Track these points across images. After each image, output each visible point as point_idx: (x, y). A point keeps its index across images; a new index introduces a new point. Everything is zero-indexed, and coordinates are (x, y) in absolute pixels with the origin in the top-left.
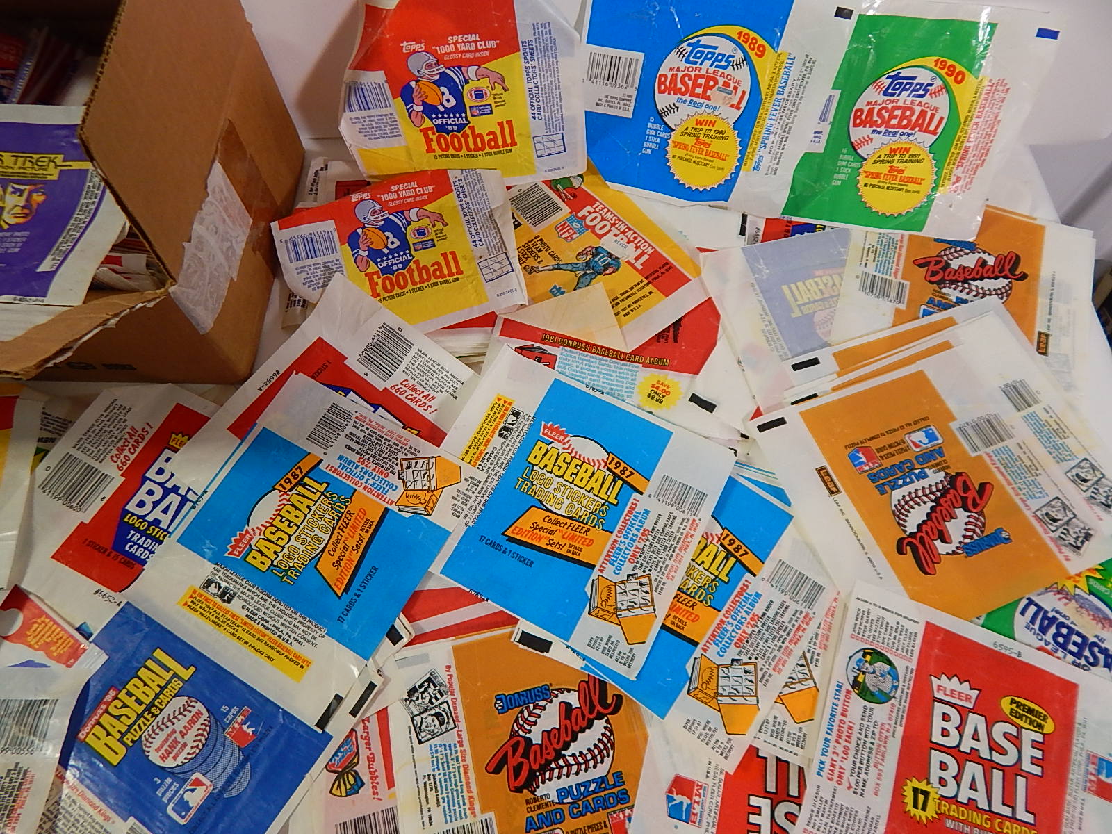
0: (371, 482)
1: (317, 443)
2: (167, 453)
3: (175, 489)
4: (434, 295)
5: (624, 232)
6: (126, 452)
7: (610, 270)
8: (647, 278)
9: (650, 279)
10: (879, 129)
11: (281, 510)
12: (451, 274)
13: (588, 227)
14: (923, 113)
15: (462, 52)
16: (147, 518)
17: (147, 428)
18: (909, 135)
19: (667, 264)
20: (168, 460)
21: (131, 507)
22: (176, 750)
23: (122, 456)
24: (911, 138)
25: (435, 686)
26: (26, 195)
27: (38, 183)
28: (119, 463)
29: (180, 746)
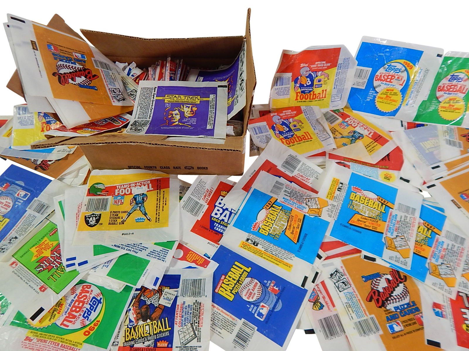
0: (297, 206)
1: (274, 193)
2: (221, 198)
3: (227, 209)
4: (304, 145)
5: (362, 126)
6: (207, 197)
7: (361, 138)
8: (374, 140)
9: (375, 141)
10: (446, 92)
11: (267, 215)
12: (309, 139)
13: (349, 125)
14: (461, 87)
15: (318, 67)
16: (219, 219)
17: (212, 189)
18: (456, 94)
19: (380, 136)
20: (222, 200)
21: (213, 215)
23: (206, 198)
24: (457, 95)
25: (339, 273)
26: (190, 108)
27: (194, 105)
28: (205, 200)
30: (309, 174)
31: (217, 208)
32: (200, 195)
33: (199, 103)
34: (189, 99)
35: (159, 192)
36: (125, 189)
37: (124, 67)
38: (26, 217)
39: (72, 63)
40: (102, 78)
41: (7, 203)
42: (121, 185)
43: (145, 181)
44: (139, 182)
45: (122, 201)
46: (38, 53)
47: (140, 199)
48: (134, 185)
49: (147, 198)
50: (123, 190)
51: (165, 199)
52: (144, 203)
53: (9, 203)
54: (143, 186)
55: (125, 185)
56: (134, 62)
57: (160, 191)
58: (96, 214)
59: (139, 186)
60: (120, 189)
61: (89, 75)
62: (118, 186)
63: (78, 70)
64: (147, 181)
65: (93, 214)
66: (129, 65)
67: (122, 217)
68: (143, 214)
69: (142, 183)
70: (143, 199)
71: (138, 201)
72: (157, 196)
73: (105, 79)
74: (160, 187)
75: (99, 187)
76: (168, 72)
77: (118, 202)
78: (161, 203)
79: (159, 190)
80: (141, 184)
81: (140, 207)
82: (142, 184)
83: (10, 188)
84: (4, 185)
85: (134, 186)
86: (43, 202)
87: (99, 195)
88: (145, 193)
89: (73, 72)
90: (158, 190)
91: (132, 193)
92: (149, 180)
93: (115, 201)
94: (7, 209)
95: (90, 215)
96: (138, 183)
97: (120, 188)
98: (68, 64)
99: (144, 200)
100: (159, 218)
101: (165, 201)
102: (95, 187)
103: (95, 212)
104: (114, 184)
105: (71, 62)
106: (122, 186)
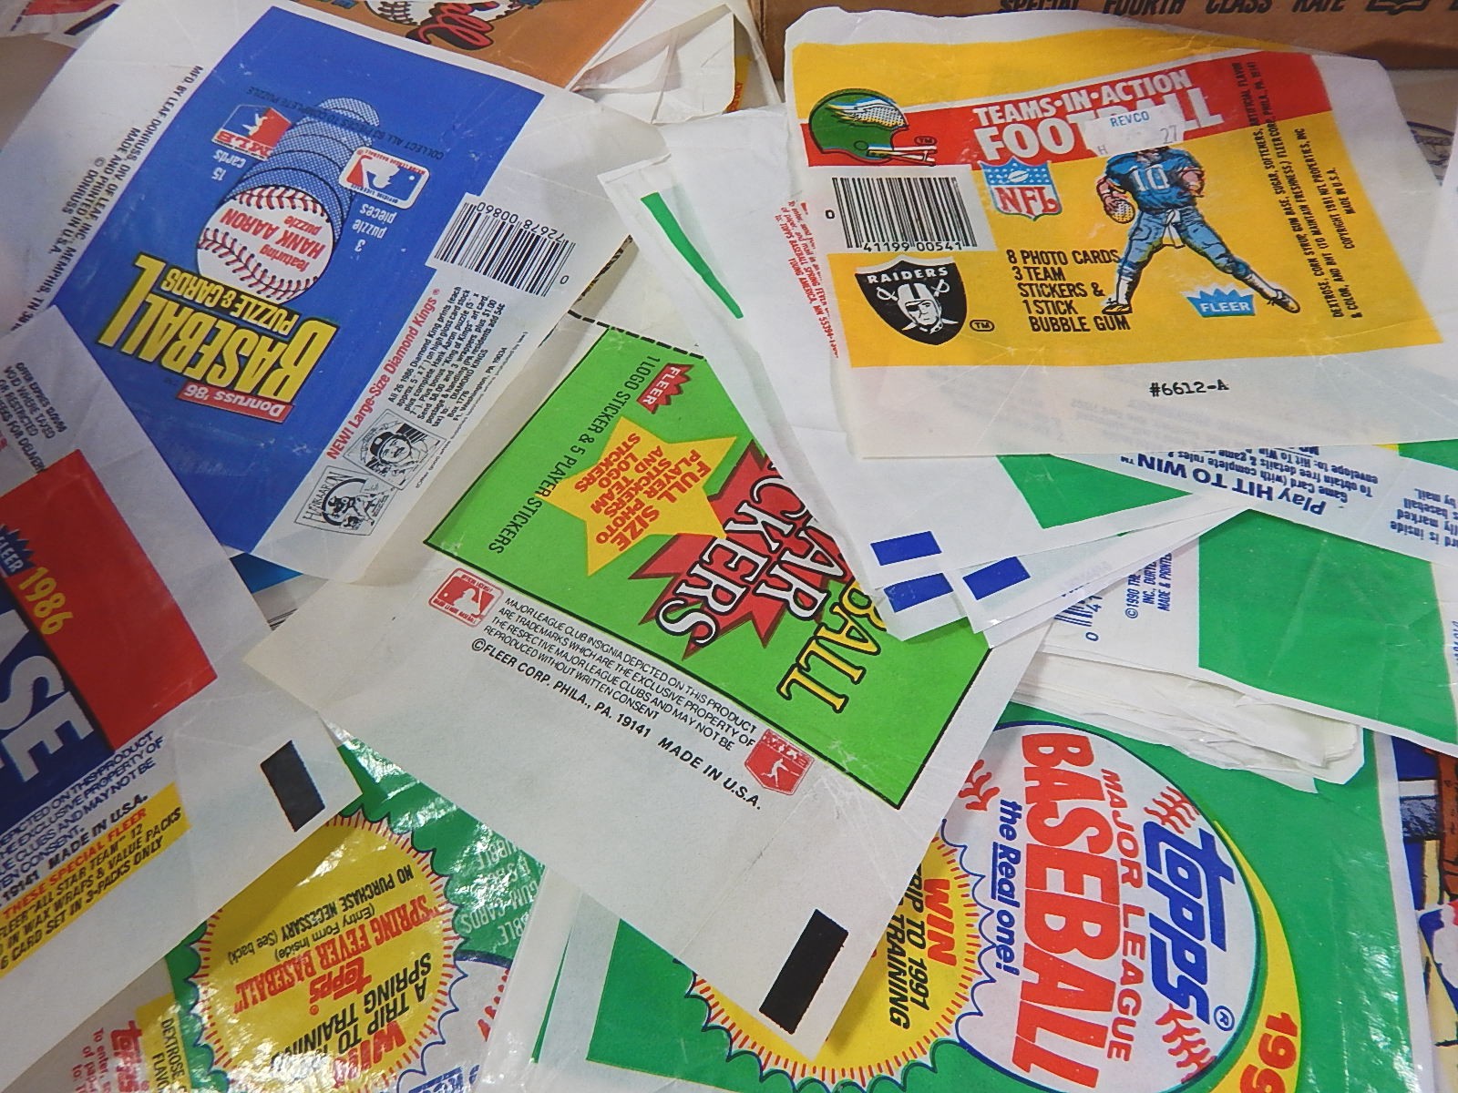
22: (302, 234)
29: (292, 230)
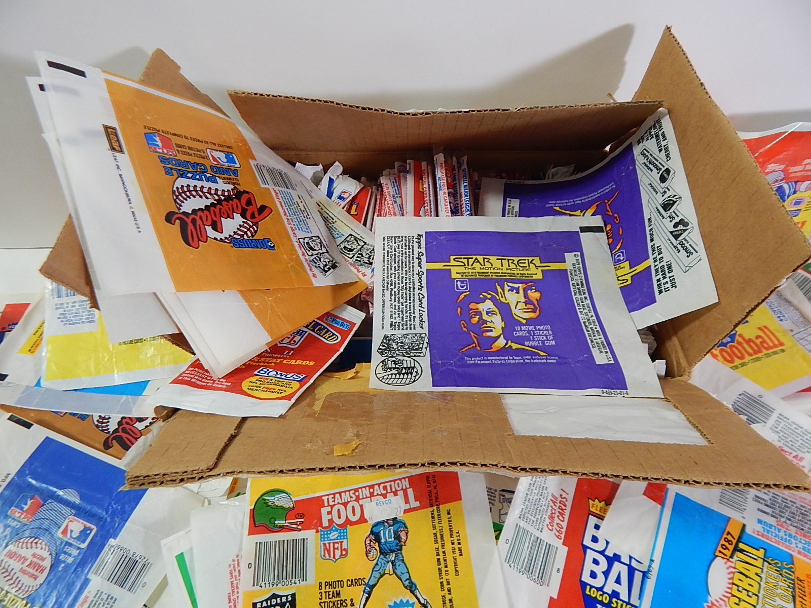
0: (800, 545)
1: (731, 506)
2: (592, 520)
3: (617, 558)
6: (556, 520)
11: (732, 578)
12: (776, 346)
16: (605, 590)
17: (564, 495)
20: (597, 527)
21: (586, 578)
23: (555, 524)
26: (521, 291)
27: (530, 283)
28: (555, 531)
30: (798, 444)
31: (590, 555)
32: (539, 517)
33: (539, 276)
34: (512, 266)
35: (436, 514)
36: (345, 504)
37: (314, 174)
38: (89, 601)
39: (208, 180)
40: (279, 214)
41: (35, 560)
42: (334, 494)
43: (394, 481)
44: (379, 485)
45: (344, 546)
46: (124, 159)
47: (390, 537)
48: (366, 492)
49: (407, 534)
50: (342, 507)
51: (455, 535)
52: (401, 549)
53: (43, 559)
54: (390, 496)
55: (345, 492)
56: (337, 163)
57: (438, 509)
58: (281, 597)
59: (382, 495)
60: (332, 507)
61: (250, 209)
62: (325, 498)
63: (223, 198)
64: (400, 479)
65: (274, 596)
66: (326, 170)
67: (352, 600)
68: (406, 587)
69: (388, 485)
70: (397, 537)
71: (386, 542)
72: (434, 527)
73: (285, 214)
74: (437, 498)
75: (277, 503)
76: (444, 193)
77: (334, 549)
78: (448, 547)
79: (435, 508)
80: (385, 488)
81: (392, 562)
82: (389, 491)
83: (42, 512)
84: (26, 504)
85: (368, 495)
86: (131, 553)
87: (282, 529)
88: (400, 516)
89: (212, 204)
90: (432, 506)
91: (366, 516)
92: (404, 478)
93: (325, 544)
94: (35, 578)
95: (266, 600)
96: (376, 487)
97: (331, 503)
98: (199, 184)
99: (400, 541)
100: (451, 600)
101: (456, 542)
102: (266, 503)
103: (279, 589)
104: (315, 492)
105: (205, 176)
106: (337, 496)
